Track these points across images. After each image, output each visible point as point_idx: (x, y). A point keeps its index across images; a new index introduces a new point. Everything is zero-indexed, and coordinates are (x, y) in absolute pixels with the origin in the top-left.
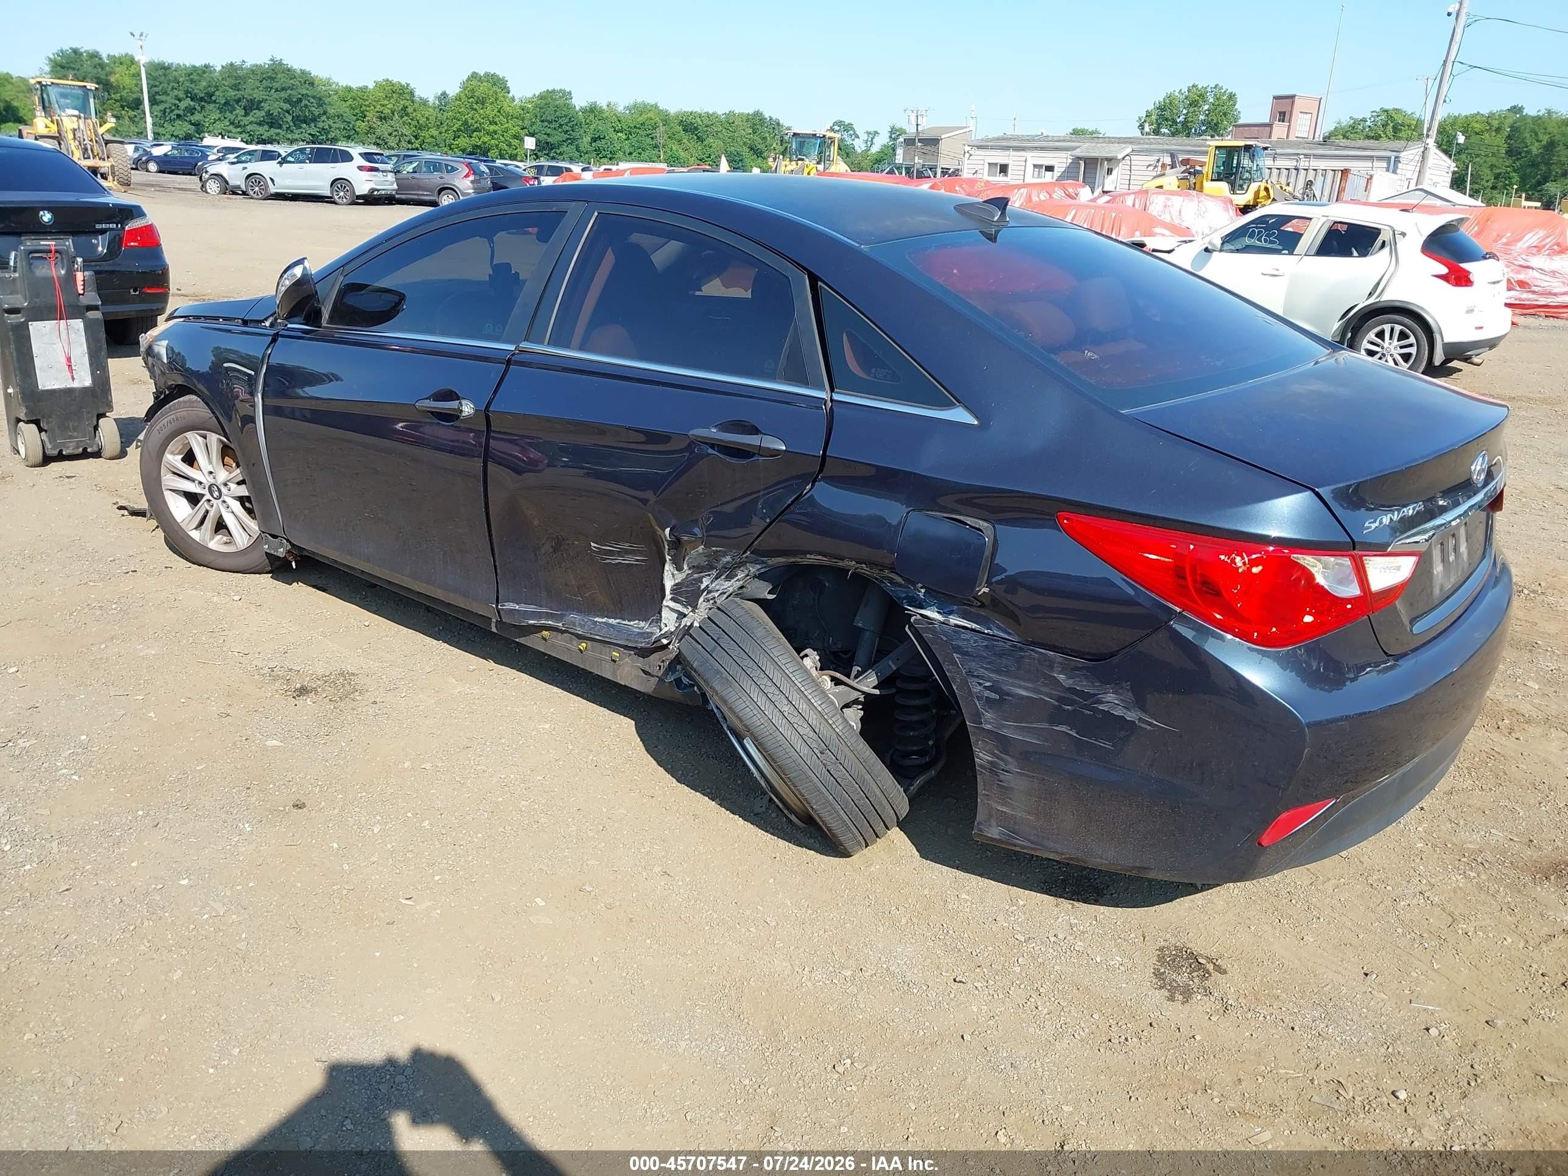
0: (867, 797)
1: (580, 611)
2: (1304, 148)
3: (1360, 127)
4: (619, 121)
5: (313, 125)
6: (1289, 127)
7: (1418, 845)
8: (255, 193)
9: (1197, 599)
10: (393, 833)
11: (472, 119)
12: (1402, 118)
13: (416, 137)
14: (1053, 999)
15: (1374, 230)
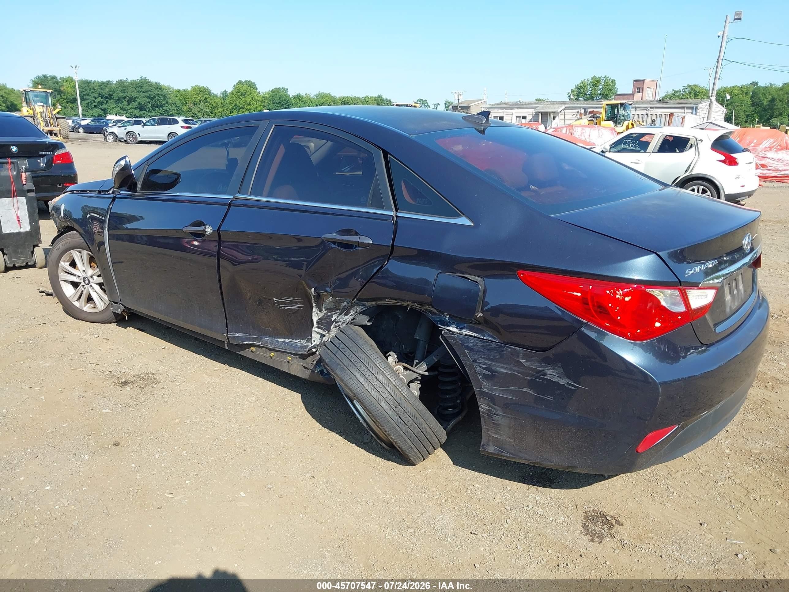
0: (422, 431)
1: (270, 336)
2: (650, 104)
3: (678, 94)
4: (312, 102)
5: (161, 108)
6: (642, 95)
7: (726, 451)
8: (130, 141)
9: (596, 316)
10: (166, 458)
11: (239, 103)
12: (698, 89)
13: (212, 113)
14: (526, 542)
15: (686, 139)
